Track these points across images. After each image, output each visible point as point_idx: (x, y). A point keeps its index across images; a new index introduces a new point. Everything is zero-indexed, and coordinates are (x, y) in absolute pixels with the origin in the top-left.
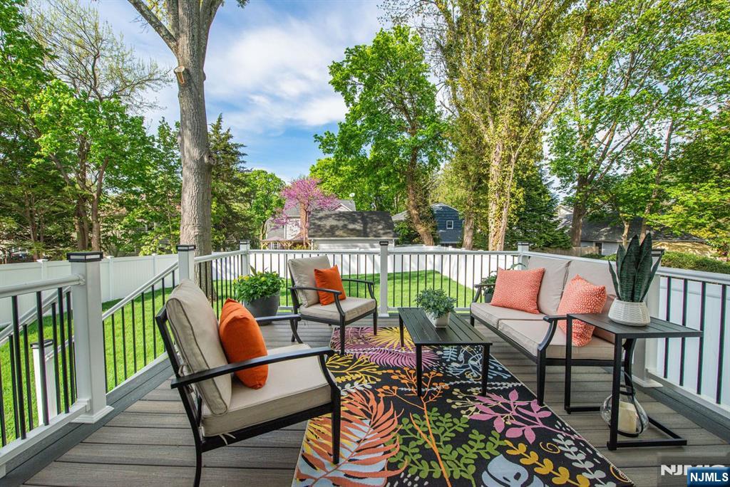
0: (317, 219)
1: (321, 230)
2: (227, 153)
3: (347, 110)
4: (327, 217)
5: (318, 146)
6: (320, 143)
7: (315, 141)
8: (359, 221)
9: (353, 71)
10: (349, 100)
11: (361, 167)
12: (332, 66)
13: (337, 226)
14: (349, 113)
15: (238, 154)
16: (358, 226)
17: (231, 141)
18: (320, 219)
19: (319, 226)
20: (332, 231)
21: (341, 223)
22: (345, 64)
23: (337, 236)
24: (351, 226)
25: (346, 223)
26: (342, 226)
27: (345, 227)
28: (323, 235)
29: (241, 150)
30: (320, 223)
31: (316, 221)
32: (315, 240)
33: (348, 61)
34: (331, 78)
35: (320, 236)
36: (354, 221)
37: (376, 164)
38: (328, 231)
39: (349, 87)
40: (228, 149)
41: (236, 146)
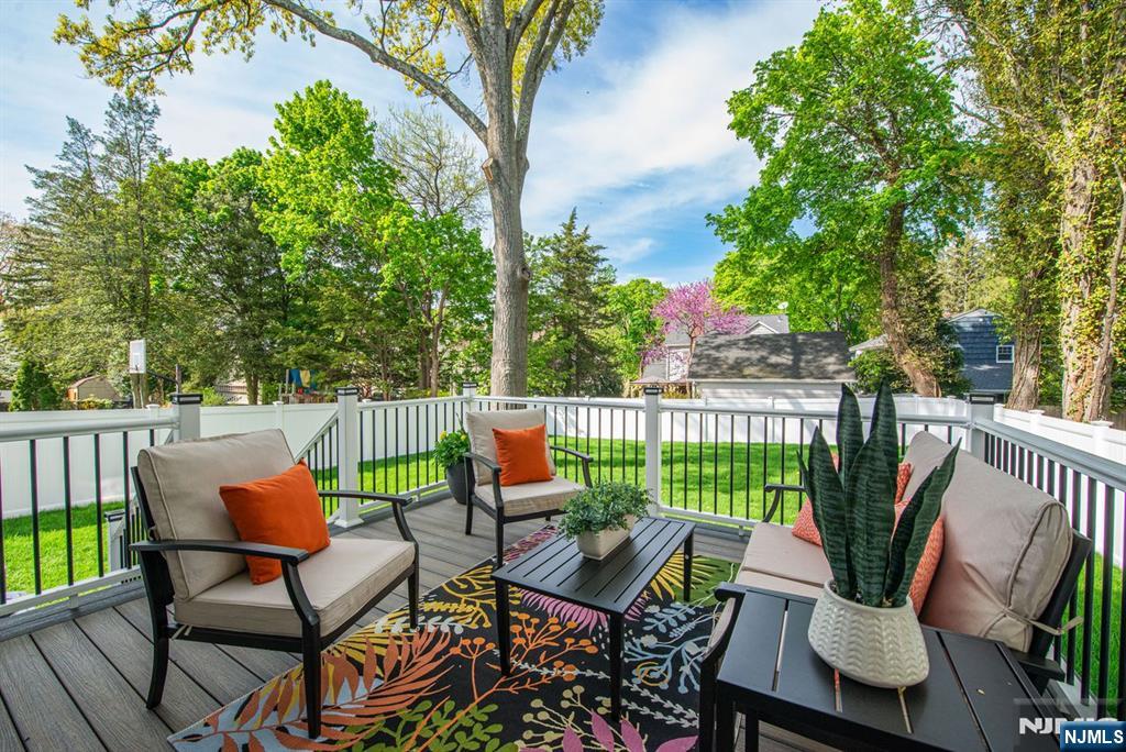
0: (713, 348)
1: (719, 366)
2: (583, 260)
3: (763, 165)
4: (731, 344)
5: (713, 232)
6: (716, 226)
7: (708, 225)
8: (788, 350)
9: (770, 97)
10: (762, 146)
11: (790, 255)
12: (732, 99)
13: (748, 359)
14: (765, 168)
15: (597, 260)
16: (785, 359)
17: (589, 243)
18: (718, 348)
19: (716, 359)
20: (737, 368)
21: (755, 355)
22: (755, 89)
23: (744, 377)
24: (774, 359)
25: (764, 354)
26: (759, 360)
27: (762, 360)
28: (723, 375)
29: (601, 254)
30: (717, 355)
31: (712, 352)
32: (699, 383)
33: (760, 83)
34: (731, 119)
35: (716, 376)
36: (777, 350)
37: (817, 247)
38: (731, 368)
39: (764, 126)
40: (582, 255)
41: (592, 249)
